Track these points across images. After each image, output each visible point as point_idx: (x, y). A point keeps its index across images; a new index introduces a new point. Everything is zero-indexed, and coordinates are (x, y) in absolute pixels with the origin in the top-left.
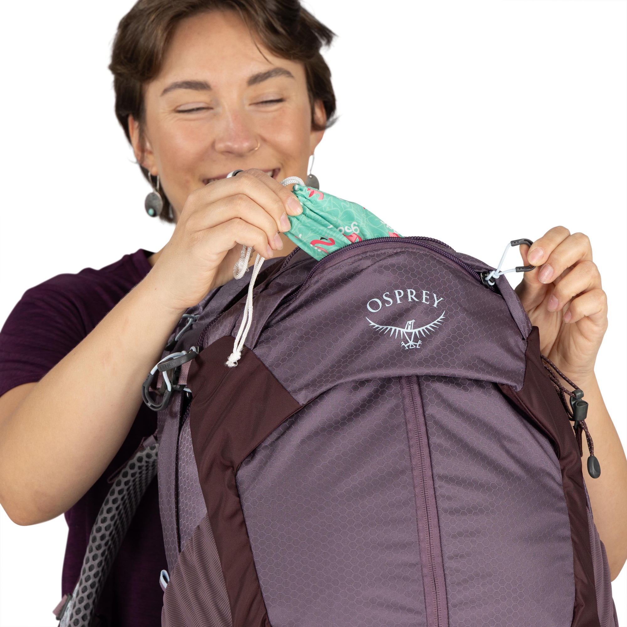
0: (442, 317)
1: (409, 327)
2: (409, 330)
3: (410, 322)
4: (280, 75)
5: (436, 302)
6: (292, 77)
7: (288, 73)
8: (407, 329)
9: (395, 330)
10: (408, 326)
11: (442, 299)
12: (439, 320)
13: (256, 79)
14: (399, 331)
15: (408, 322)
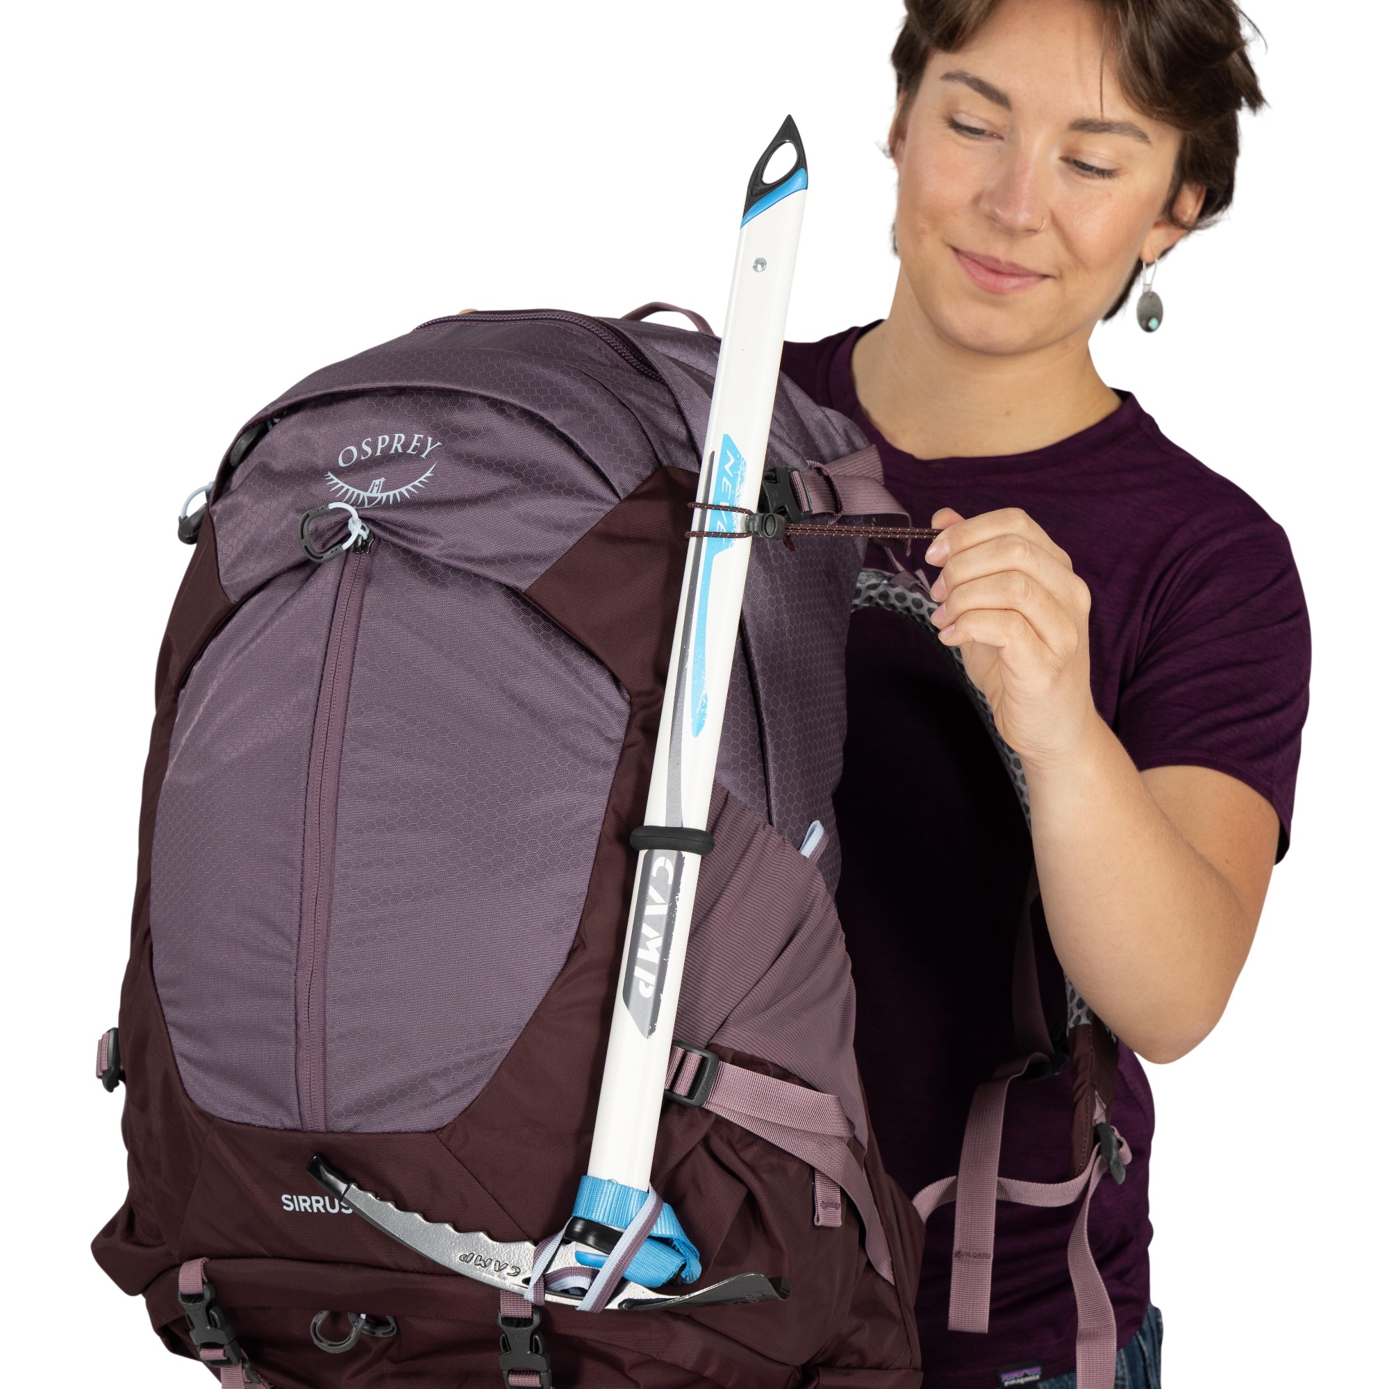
0: (428, 474)
1: (376, 488)
2: (374, 494)
3: (377, 482)
4: (1127, 134)
5: (429, 449)
6: (1149, 142)
7: (1143, 137)
8: (371, 492)
9: (353, 492)
10: (373, 488)
11: (439, 443)
12: (422, 479)
13: (1085, 126)
14: (359, 495)
15: (374, 481)
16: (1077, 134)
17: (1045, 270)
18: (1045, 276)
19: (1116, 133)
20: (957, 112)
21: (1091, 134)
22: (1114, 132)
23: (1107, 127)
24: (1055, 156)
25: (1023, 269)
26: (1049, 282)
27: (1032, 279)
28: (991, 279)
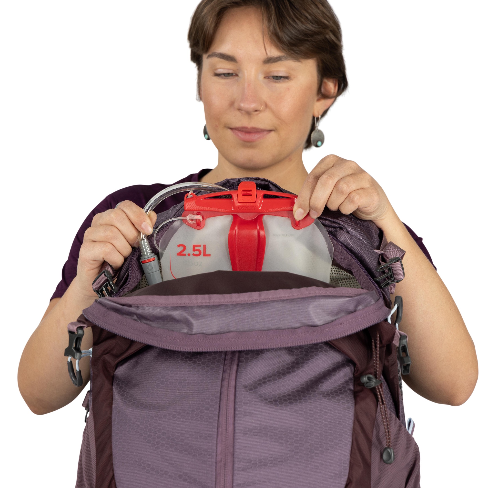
13: (269, 61)
16: (267, 66)
17: (269, 128)
18: (270, 131)
19: (283, 60)
20: (216, 69)
21: (273, 64)
22: (282, 60)
23: (279, 59)
24: (261, 77)
25: (259, 129)
26: (273, 133)
27: (265, 133)
28: (247, 137)
